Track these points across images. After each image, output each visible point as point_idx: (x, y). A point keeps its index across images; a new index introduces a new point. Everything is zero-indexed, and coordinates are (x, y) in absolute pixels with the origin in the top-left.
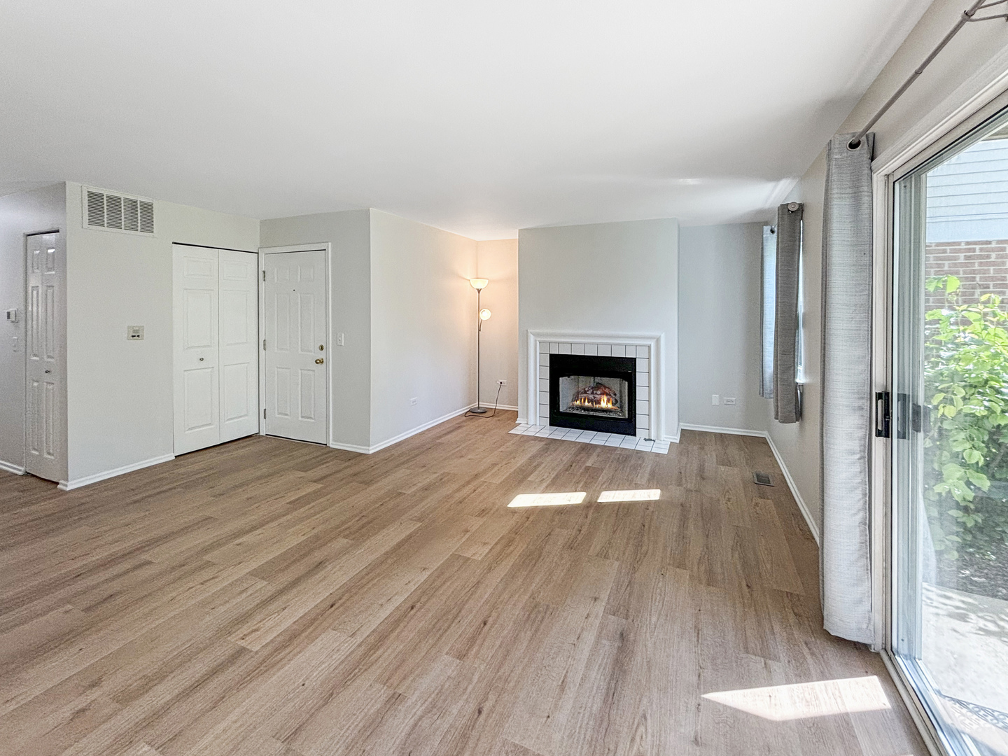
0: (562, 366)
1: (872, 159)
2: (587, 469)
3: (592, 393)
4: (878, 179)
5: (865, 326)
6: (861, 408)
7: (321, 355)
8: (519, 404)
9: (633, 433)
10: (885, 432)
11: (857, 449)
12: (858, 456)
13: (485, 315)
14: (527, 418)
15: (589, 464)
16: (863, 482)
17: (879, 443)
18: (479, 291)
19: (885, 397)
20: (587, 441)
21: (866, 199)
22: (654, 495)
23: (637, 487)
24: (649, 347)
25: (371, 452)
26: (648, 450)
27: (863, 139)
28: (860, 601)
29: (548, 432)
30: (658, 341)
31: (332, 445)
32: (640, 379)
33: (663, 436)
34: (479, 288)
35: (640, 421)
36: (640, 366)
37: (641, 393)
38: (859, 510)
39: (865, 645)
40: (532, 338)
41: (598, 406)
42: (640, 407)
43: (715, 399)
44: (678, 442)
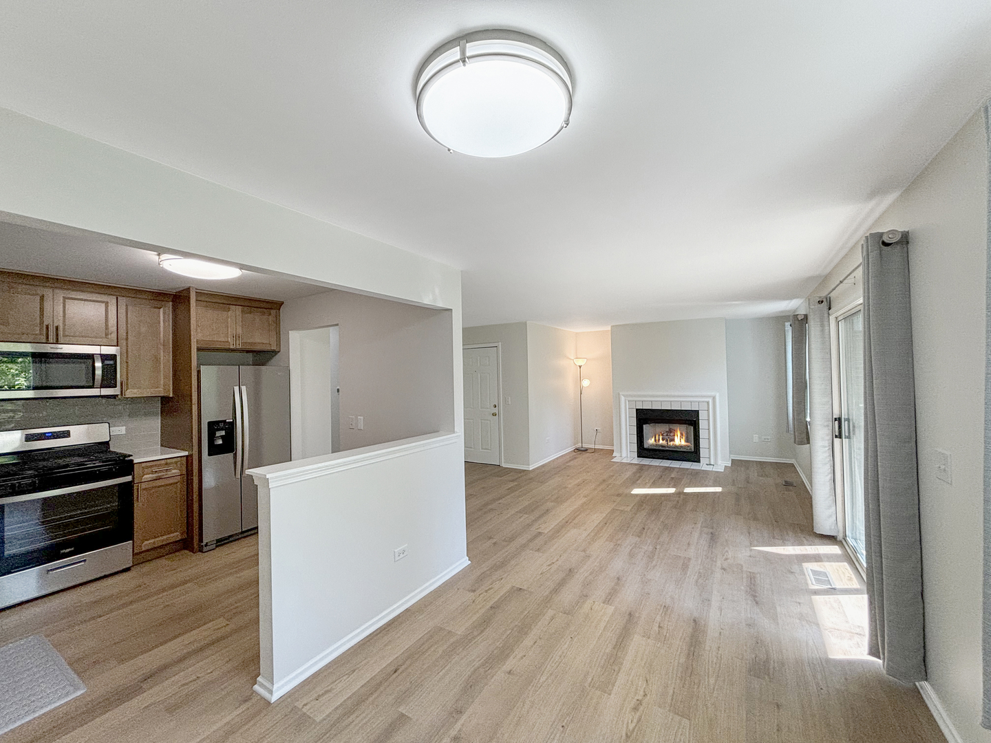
0: (645, 418)
1: (830, 309)
2: (673, 478)
3: (667, 435)
4: (832, 319)
5: (829, 387)
6: (828, 426)
7: (496, 410)
8: (615, 444)
9: (699, 461)
10: (840, 436)
11: (827, 445)
12: (827, 449)
13: (586, 383)
14: (621, 452)
15: (673, 476)
16: (830, 460)
17: (837, 441)
18: (580, 367)
19: (839, 420)
20: (667, 465)
21: (827, 328)
22: (719, 489)
23: (706, 486)
24: (708, 403)
25: (530, 469)
26: (711, 470)
27: (824, 300)
28: (830, 516)
29: (636, 460)
30: (714, 398)
31: (504, 465)
32: (702, 424)
33: (720, 462)
34: (580, 364)
35: (703, 453)
36: (702, 416)
37: (703, 434)
38: (829, 473)
39: (833, 537)
40: (623, 398)
41: (672, 443)
42: (703, 443)
43: (756, 438)
44: (730, 465)
